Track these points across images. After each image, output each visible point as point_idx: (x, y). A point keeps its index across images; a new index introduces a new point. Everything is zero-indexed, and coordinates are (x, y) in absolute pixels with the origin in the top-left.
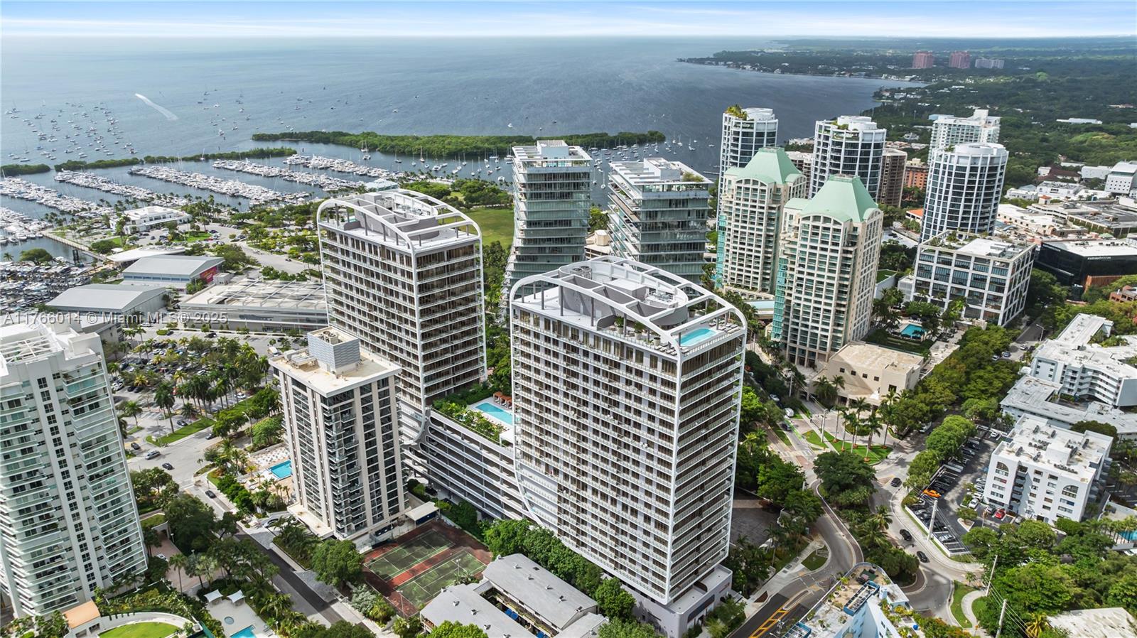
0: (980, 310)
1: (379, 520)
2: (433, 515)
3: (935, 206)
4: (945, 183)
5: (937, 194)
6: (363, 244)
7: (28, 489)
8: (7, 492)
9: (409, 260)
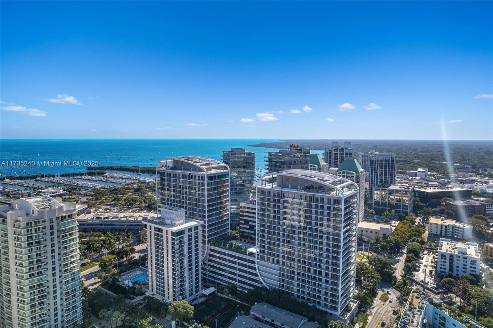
0: (400, 211)
1: (191, 295)
2: (214, 292)
4: (376, 166)
6: (179, 175)
7: (36, 275)
8: (26, 276)
9: (203, 178)
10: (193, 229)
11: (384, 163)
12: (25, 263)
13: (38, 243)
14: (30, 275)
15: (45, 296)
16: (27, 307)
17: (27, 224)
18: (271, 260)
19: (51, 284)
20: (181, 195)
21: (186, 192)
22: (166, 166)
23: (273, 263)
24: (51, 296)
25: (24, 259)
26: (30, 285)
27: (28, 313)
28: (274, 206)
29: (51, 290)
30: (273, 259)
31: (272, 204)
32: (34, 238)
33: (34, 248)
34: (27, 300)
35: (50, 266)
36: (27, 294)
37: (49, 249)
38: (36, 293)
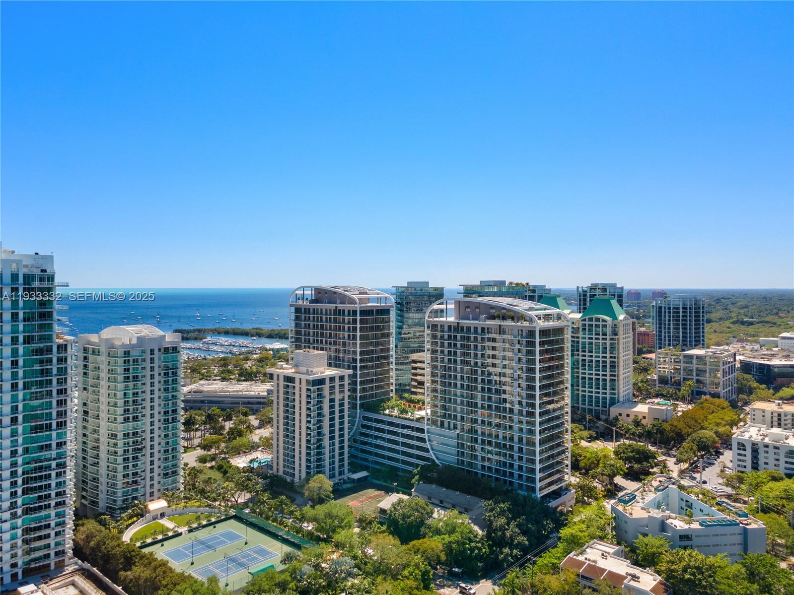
2: (366, 478)
3: (663, 334)
4: (667, 318)
5: (663, 326)
6: (321, 310)
7: (131, 419)
8: (120, 419)
9: (355, 312)
10: (337, 379)
11: (681, 310)
12: (120, 402)
13: (136, 378)
14: (125, 419)
15: (141, 449)
16: (120, 460)
17: (125, 352)
18: (446, 425)
19: (148, 436)
20: (324, 339)
21: (330, 334)
22: (303, 299)
23: (449, 429)
24: (148, 451)
25: (118, 397)
26: (124, 431)
27: (120, 468)
28: (449, 345)
29: (148, 443)
30: (449, 422)
31: (446, 343)
32: (131, 371)
33: (131, 384)
34: (120, 451)
35: (148, 412)
36: (120, 443)
37: (148, 388)
38: (131, 444)
